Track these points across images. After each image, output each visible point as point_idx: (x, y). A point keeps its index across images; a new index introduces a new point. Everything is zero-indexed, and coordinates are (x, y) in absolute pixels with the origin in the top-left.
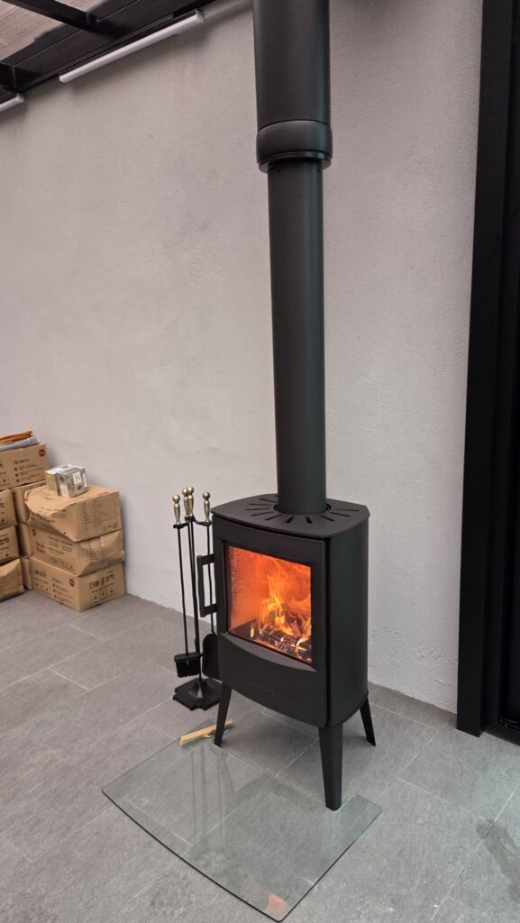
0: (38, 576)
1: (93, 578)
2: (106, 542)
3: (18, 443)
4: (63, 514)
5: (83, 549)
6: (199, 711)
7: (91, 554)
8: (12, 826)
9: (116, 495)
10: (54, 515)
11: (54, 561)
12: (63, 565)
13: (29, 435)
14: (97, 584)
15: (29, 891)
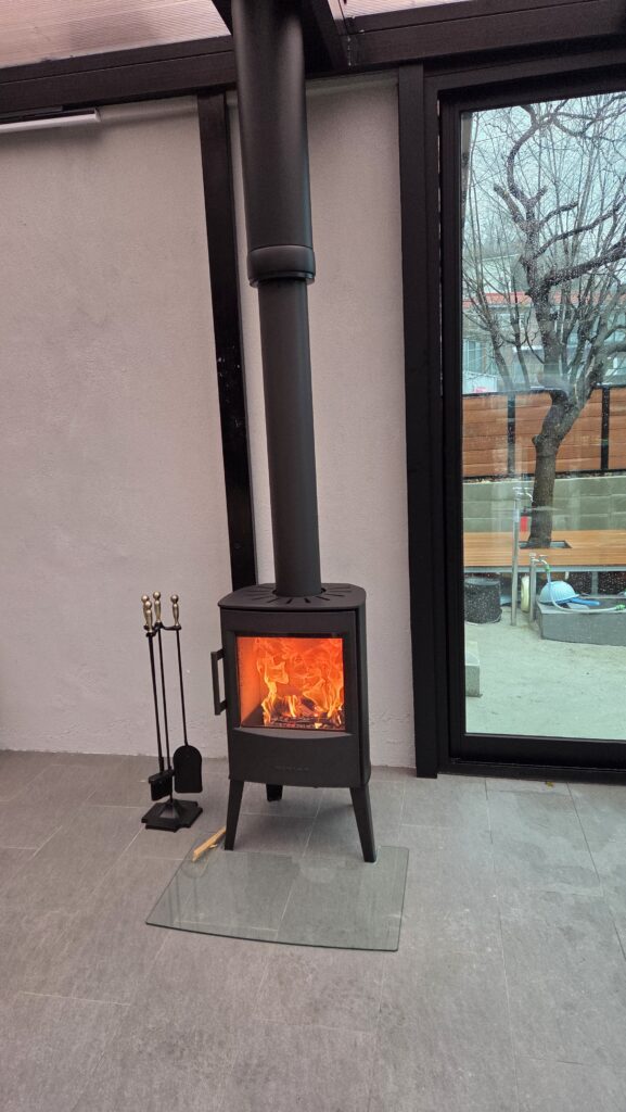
6: (183, 831)
8: (75, 987)
15: (150, 1026)
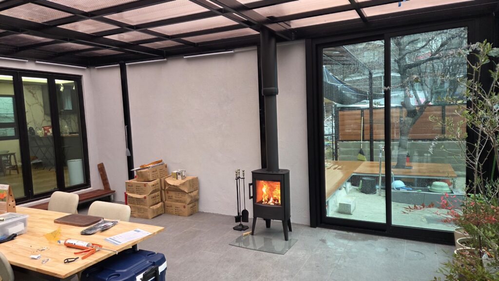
0: (168, 208)
1: (191, 205)
2: (195, 193)
3: (159, 164)
4: (183, 184)
5: (189, 195)
7: (191, 197)
9: (197, 178)
10: (181, 185)
11: (177, 201)
12: (181, 202)
13: (161, 161)
14: (192, 207)
